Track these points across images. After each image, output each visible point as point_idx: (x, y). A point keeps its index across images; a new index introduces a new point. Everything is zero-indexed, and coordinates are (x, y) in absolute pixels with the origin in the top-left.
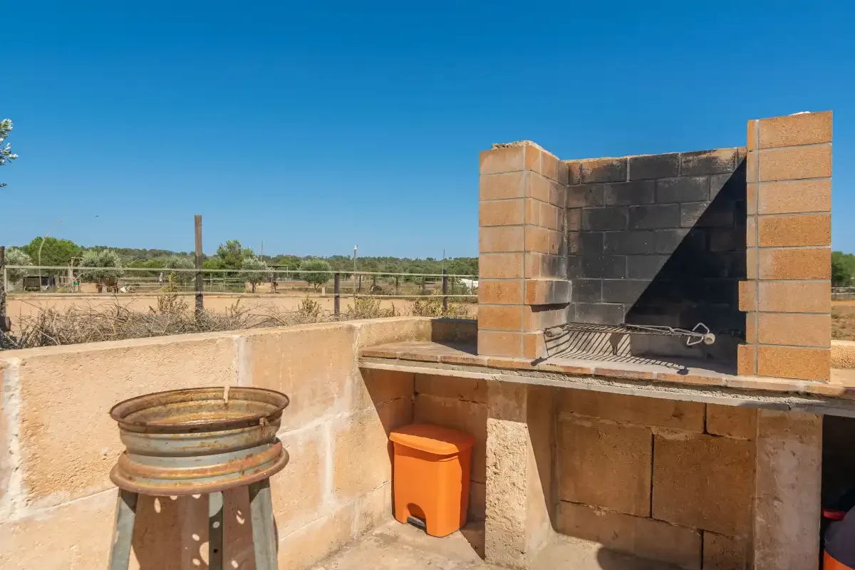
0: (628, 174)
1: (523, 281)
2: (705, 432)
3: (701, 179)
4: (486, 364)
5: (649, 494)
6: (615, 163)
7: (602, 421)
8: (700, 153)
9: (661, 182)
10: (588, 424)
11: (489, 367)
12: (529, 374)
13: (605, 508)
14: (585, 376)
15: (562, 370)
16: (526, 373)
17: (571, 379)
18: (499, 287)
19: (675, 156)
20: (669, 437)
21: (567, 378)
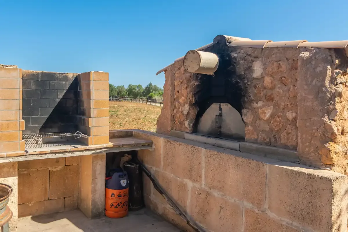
0: (40, 78)
1: (18, 121)
2: (65, 165)
3: (64, 82)
4: (6, 156)
5: (48, 191)
6: (35, 73)
7: (31, 170)
8: (63, 74)
9: (51, 82)
10: (25, 172)
11: (7, 157)
12: (25, 157)
13: (33, 202)
14: (46, 154)
15: (38, 153)
16: (24, 156)
17: (41, 155)
18: (8, 125)
19: (55, 74)
20: (55, 170)
21: (40, 156)
